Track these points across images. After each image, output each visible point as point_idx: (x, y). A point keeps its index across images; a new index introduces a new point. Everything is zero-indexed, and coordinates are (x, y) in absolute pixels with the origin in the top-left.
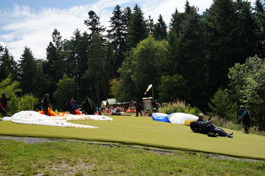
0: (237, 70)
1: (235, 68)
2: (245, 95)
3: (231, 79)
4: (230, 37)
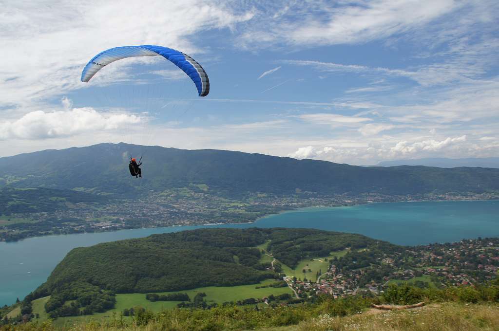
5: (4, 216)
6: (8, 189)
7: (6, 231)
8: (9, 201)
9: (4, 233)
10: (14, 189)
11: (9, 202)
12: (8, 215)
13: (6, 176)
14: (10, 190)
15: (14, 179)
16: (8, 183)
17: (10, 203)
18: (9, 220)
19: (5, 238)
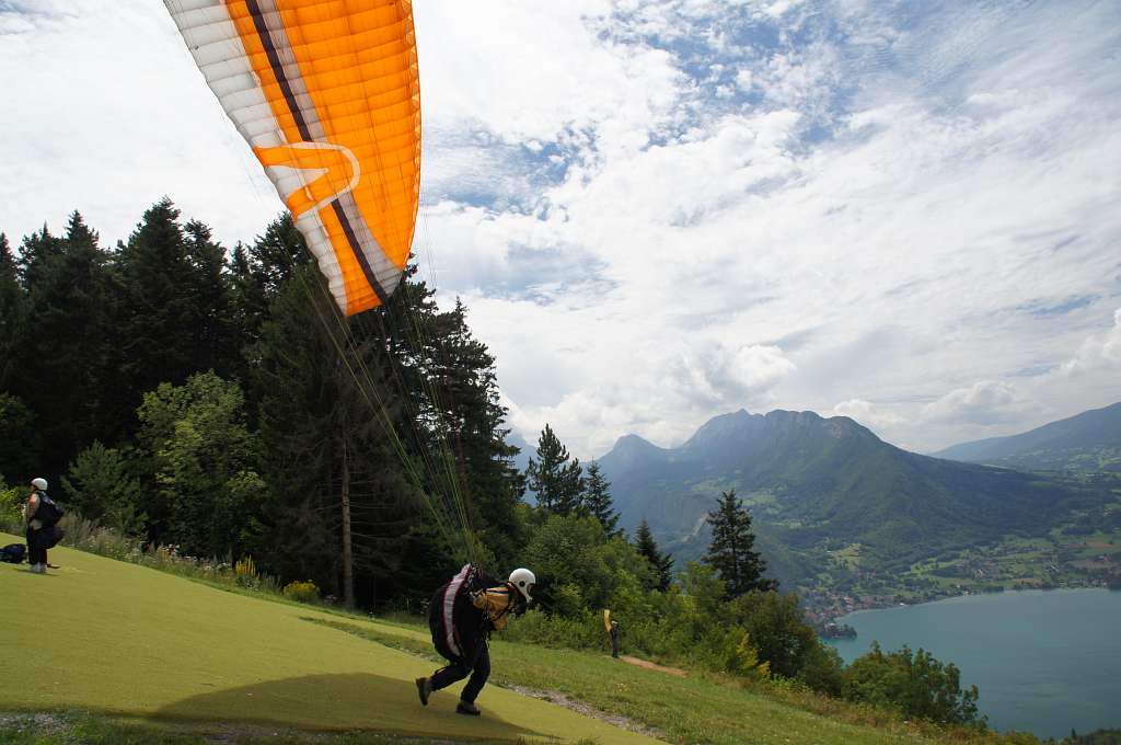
0: (163, 400)
1: (158, 395)
2: (170, 465)
3: (144, 422)
4: (163, 318)
5: (1099, 533)
6: (1105, 476)
7: (1108, 566)
8: (1109, 502)
9: (1104, 571)
10: (1114, 477)
11: (1107, 505)
12: (1109, 532)
13: (1096, 450)
14: (1107, 480)
15: (1113, 456)
16: (1102, 464)
17: (1111, 507)
18: (1111, 543)
19: (1107, 580)
